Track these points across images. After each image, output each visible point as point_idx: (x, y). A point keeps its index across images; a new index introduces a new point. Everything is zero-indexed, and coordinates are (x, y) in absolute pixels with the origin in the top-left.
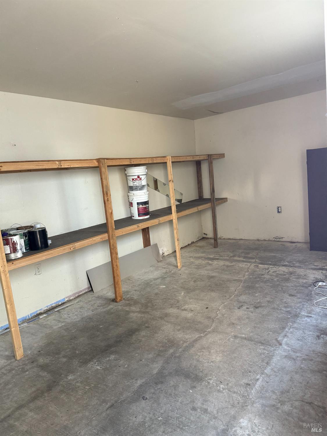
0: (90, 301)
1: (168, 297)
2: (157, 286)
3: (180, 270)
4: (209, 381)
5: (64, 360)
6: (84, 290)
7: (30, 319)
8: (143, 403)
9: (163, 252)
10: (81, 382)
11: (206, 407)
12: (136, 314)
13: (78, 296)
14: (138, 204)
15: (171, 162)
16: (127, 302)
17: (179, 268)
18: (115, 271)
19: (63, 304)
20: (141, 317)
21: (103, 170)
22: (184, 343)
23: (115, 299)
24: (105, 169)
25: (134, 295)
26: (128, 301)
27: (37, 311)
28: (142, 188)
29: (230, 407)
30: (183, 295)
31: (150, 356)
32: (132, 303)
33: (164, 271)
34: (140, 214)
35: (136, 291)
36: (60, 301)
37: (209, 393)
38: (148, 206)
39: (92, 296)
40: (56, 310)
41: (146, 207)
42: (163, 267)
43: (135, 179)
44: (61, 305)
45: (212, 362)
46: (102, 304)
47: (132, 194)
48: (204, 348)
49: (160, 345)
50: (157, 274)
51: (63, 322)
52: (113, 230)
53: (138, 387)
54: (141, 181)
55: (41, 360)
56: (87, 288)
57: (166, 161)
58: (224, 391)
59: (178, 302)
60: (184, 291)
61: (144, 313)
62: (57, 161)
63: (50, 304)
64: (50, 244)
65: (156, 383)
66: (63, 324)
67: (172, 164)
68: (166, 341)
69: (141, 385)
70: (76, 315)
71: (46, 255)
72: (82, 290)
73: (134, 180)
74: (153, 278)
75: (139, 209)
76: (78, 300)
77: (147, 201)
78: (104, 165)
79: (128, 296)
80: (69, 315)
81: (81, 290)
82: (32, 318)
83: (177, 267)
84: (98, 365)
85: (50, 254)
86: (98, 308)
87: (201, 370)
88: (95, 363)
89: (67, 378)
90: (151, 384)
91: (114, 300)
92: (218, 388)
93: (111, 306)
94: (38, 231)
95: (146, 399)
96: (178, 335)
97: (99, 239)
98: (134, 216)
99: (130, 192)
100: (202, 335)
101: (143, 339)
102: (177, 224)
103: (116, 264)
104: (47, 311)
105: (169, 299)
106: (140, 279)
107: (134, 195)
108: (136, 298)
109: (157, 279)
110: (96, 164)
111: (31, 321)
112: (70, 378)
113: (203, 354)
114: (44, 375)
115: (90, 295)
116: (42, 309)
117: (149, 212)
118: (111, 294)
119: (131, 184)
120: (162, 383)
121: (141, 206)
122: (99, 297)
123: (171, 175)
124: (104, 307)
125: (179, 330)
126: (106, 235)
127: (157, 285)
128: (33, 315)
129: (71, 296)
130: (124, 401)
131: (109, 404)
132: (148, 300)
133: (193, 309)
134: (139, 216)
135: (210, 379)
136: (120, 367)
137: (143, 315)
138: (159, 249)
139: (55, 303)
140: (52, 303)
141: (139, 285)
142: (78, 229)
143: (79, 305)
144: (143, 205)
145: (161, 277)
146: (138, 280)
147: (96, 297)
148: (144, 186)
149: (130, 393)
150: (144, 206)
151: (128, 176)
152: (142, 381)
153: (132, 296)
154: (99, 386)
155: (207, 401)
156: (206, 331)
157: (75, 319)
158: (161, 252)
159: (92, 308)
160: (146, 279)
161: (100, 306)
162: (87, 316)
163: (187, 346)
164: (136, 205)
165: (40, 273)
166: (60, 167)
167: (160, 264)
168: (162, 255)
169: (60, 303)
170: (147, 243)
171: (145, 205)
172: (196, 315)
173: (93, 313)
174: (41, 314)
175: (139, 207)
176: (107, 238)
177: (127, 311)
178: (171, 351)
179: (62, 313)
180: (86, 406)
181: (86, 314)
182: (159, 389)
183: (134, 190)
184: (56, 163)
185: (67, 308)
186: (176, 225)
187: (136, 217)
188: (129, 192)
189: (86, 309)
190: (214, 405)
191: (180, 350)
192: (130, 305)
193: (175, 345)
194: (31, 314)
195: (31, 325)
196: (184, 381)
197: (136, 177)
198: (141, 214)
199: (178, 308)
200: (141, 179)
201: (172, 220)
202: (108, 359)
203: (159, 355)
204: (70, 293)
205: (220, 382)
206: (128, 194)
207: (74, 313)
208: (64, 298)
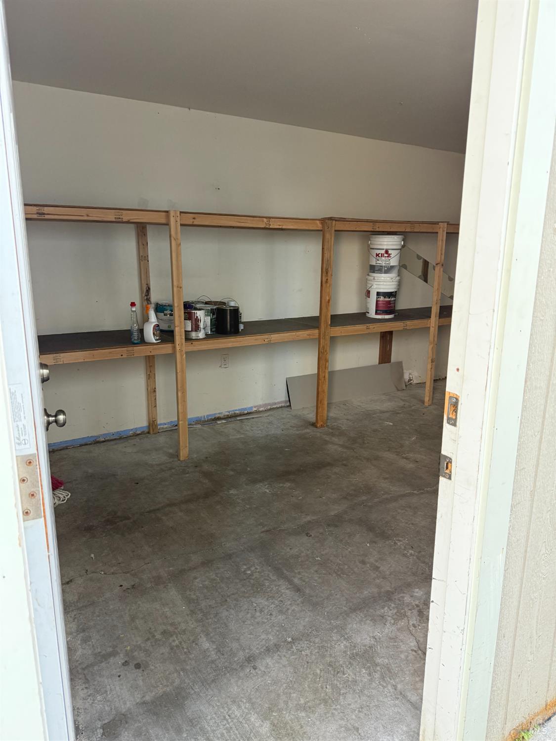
0: (283, 418)
1: (389, 438)
2: (380, 422)
3: (427, 407)
4: (396, 542)
5: (232, 473)
6: (279, 403)
7: (205, 421)
8: (305, 539)
9: (411, 377)
10: (243, 500)
11: (379, 565)
12: (336, 447)
13: (270, 409)
14: (378, 294)
15: (445, 233)
16: (330, 430)
17: (426, 404)
18: (320, 384)
19: (248, 414)
20: (342, 452)
21: (327, 236)
22: (384, 494)
23: (315, 423)
24: (331, 235)
25: (343, 425)
26: (332, 429)
27: (215, 414)
28: (389, 270)
29: (409, 573)
30: (414, 440)
31: (334, 496)
32: (337, 433)
33: (402, 404)
34: (379, 310)
35: (348, 420)
36: (246, 408)
37: (390, 553)
38: (395, 300)
39: (288, 413)
40: (238, 418)
41: (390, 301)
42: (403, 398)
43: (380, 255)
44: (247, 414)
45: (412, 524)
46: (297, 425)
47: (372, 278)
48: (410, 507)
49: (353, 488)
50: (388, 405)
51: (243, 434)
52: (327, 326)
53: (305, 522)
54: (390, 258)
55: (206, 467)
56: (283, 401)
57: (437, 231)
58: (411, 557)
59: (402, 446)
60: (417, 435)
61: (347, 448)
62: (266, 218)
63: (234, 409)
64: (242, 330)
65: (329, 525)
66: (242, 436)
67: (446, 236)
68: (362, 486)
69: (309, 522)
70: (260, 430)
71: (233, 342)
72: (278, 402)
73: (379, 257)
74: (379, 410)
75: (379, 302)
76: (268, 413)
77: (393, 292)
78: (330, 229)
79: (335, 424)
80: (252, 427)
81: (276, 401)
82: (208, 421)
83: (423, 402)
84: (268, 488)
85: (238, 342)
86: (290, 428)
87: (393, 528)
88: (265, 486)
89: (228, 492)
90: (322, 524)
91: (314, 425)
92: (406, 552)
93: (308, 431)
94: (230, 309)
95: (309, 536)
96: (382, 484)
97: (305, 335)
98: (368, 313)
99: (370, 274)
100: (415, 492)
101: (333, 476)
102: (436, 336)
103: (323, 375)
104: (227, 418)
105: (390, 440)
106: (360, 406)
107: (374, 279)
108: (344, 428)
109: (384, 413)
110: (319, 226)
111: (207, 424)
112: (231, 492)
113: (405, 513)
114: (205, 482)
115: (286, 412)
116: (222, 413)
117: (394, 309)
118: (312, 417)
119: (373, 262)
120: (336, 526)
121: (382, 298)
122: (296, 416)
123: (442, 254)
124: (299, 429)
125: (385, 479)
126: (316, 331)
127: (380, 419)
128: (210, 418)
129: (260, 406)
130: (283, 530)
131: (266, 528)
132: (360, 434)
133: (418, 460)
134: (376, 313)
135: (399, 540)
136: (292, 496)
137: (345, 450)
138: (405, 371)
139: (239, 410)
140: (236, 409)
141: (356, 414)
142: (284, 318)
143: (268, 419)
144: (385, 298)
145: (393, 411)
146: (356, 408)
147: (292, 415)
148: (392, 267)
149: (293, 525)
150: (387, 299)
151: (371, 249)
152: (313, 518)
153: (339, 425)
154: (261, 508)
155: (384, 560)
156: (423, 490)
157: (258, 434)
158: (406, 377)
159: (282, 427)
160: (370, 409)
161: (294, 427)
162: (274, 434)
163: (387, 499)
164: (376, 296)
165: (225, 366)
166: (267, 226)
167: (399, 393)
168: (409, 382)
169: (246, 412)
170: (385, 356)
171: (389, 298)
172: (419, 468)
173: (283, 432)
174: (219, 419)
175: (378, 299)
176: (317, 337)
177: (325, 440)
178: (364, 498)
179: (245, 423)
180: (240, 523)
181: (273, 431)
182: (330, 531)
183: (376, 272)
184: (263, 221)
185: (252, 419)
186: (434, 337)
187: (372, 314)
188: (368, 275)
189: (275, 426)
190: (391, 566)
191: (376, 500)
192: (333, 435)
193: (372, 493)
194: (207, 416)
195: (206, 428)
196: (364, 533)
197: (383, 252)
198: (381, 311)
199: (398, 454)
200: (389, 256)
201: (429, 327)
202: (281, 485)
203: (345, 498)
204: (260, 403)
205: (410, 547)
206: (367, 277)
207: (259, 427)
208: (252, 407)
